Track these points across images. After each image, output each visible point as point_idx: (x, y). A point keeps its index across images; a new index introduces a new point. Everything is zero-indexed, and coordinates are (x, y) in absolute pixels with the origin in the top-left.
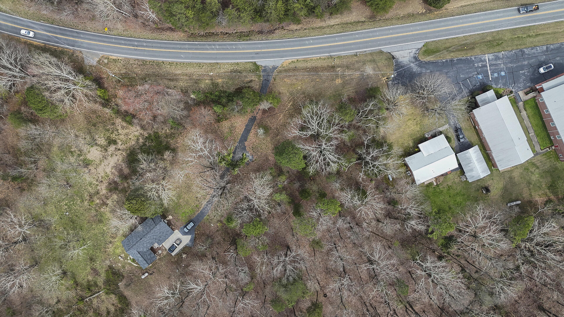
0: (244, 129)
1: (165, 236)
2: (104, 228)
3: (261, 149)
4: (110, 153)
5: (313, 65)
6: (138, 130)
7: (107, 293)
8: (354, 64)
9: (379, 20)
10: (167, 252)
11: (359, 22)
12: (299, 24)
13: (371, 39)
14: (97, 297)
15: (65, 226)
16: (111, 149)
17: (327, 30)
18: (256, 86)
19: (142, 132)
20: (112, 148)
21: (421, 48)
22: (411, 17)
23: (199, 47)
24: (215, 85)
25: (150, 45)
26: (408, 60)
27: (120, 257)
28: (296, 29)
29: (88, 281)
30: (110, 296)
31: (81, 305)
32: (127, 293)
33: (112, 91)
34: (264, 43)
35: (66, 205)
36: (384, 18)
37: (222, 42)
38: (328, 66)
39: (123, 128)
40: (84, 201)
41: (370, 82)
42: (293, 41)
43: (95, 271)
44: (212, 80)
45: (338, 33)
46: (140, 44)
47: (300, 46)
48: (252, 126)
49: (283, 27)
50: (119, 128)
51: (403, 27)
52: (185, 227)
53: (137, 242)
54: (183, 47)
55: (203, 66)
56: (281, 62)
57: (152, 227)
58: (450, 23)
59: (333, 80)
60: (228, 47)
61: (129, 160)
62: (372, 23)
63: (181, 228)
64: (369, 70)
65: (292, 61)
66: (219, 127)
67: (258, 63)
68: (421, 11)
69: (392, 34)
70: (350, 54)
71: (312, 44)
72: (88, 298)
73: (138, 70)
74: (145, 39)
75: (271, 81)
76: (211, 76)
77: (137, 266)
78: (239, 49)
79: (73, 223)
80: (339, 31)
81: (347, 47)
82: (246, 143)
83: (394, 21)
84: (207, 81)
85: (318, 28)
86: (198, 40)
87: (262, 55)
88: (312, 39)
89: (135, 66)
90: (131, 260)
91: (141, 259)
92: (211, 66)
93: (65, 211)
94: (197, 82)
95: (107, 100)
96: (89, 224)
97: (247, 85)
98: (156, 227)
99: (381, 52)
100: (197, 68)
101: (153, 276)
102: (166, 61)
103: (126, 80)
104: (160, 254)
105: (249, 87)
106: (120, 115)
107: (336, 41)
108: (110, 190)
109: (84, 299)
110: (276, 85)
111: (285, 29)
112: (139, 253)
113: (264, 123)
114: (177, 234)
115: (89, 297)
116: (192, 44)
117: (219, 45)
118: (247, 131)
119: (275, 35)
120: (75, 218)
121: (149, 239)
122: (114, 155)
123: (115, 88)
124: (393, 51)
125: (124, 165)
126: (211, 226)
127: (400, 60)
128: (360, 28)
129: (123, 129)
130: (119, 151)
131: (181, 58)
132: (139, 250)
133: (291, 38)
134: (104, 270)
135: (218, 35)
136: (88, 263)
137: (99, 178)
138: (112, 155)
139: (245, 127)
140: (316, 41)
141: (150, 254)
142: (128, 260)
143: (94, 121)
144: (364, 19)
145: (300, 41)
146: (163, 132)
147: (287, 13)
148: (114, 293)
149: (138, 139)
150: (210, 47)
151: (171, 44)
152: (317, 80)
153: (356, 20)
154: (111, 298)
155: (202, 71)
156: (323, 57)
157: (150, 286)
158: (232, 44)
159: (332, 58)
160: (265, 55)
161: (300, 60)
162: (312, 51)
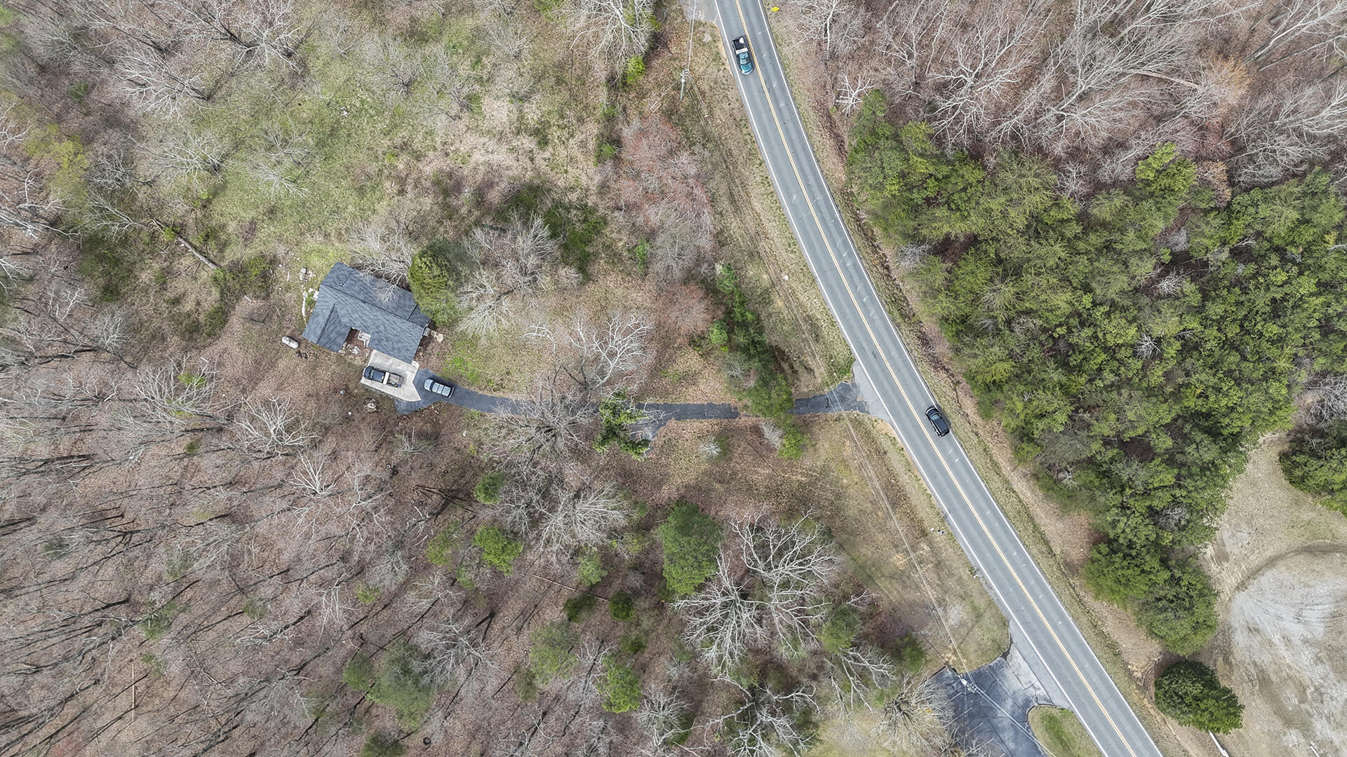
0: (700, 403)
1: (393, 349)
2: (350, 207)
3: (675, 460)
4: (515, 143)
5: (908, 488)
6: (592, 179)
7: (215, 279)
8: (951, 575)
9: (1070, 585)
10: (362, 368)
11: (1047, 543)
12: (982, 415)
13: (1023, 587)
14: (198, 262)
15: (317, 121)
16: (524, 142)
17: (997, 484)
18: (806, 386)
19: (593, 189)
20: (528, 142)
21: (1053, 706)
22: (1113, 651)
23: (831, 223)
24: (766, 298)
25: (787, 117)
26: (1016, 689)
27: (303, 271)
28: (967, 415)
29: (223, 227)
30: (213, 289)
31: (165, 236)
32: (236, 322)
33: (648, 82)
34: (905, 360)
35: (362, 102)
36: (1082, 594)
37: (865, 268)
38: (921, 521)
39: (583, 144)
40: (388, 137)
41: (930, 630)
43: (250, 232)
44: (773, 285)
45: (1002, 508)
46: (778, 93)
48: (716, 418)
49: (959, 382)
50: (579, 137)
51: (1081, 645)
52: (435, 380)
53: (352, 296)
54: (815, 189)
55: (792, 252)
56: (881, 416)
57: (399, 313)
58: (1139, 744)
59: (896, 546)
60: (860, 287)
61: (518, 191)
62: (1058, 573)
63: (426, 372)
64: (956, 614)
65: (894, 438)
66: (679, 348)
67: (855, 369)
68: (1134, 668)
69: (1055, 627)
70: (969, 556)
71: (952, 465)
72: (187, 245)
73: (720, 116)
74: (794, 99)
75: (830, 414)
76: (780, 279)
77: (301, 316)
78: (867, 313)
79: (331, 135)
80: (1008, 508)
81: (980, 542)
82: (672, 423)
83: (1084, 619)
84: (765, 276)
85: (991, 459)
86: (843, 215)
87: (876, 367)
88: (963, 460)
89: (725, 106)
90: (309, 296)
91: (322, 320)
92: (802, 269)
93: (348, 107)
94: (754, 255)
95: (625, 84)
96: (342, 169)
97: (796, 366)
98: (404, 322)
99: (1005, 623)
100: (784, 240)
101: (296, 360)
102: (768, 169)
103: (687, 101)
104: (350, 353)
105: (795, 372)
106: (606, 126)
107: (983, 515)
108: (437, 183)
109: (181, 237)
110: (827, 428)
111: (955, 390)
112: (332, 312)
113: (734, 441)
114: (411, 371)
115: (190, 244)
116: (829, 207)
117: (855, 265)
118: (700, 412)
119: (933, 374)
120: (343, 132)
121: (372, 317)
122: (516, 154)
123: (659, 86)
124: (1019, 647)
125: (503, 186)
126: (460, 431)
127: (1008, 672)
128: (1035, 551)
129: (580, 147)
130: (529, 162)
131: (789, 196)
132: (338, 308)
134: (262, 248)
135: (877, 252)
136: (261, 209)
137: (452, 145)
138: (512, 150)
139: (705, 403)
140: (962, 470)
141: (339, 334)
142: (307, 290)
143: (567, 76)
144: (1058, 552)
146: (614, 235)
147: (992, 387)
148: (222, 293)
149: (572, 189)
150: (842, 248)
151: (809, 160)
152: (880, 513)
153: (1049, 536)
154: (209, 293)
155: (783, 255)
156: (934, 502)
157: (272, 364)
158: (869, 293)
159: (942, 521)
160: (880, 373)
161: (907, 454)
162: (937, 471)
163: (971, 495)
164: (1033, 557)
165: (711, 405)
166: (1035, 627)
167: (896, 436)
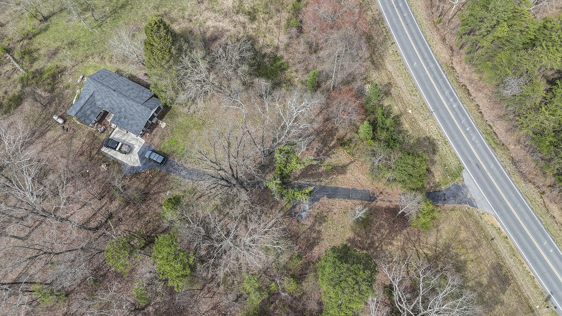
0: (346, 187)
1: (128, 125)
3: (326, 228)
4: (235, 18)
5: (514, 270)
6: (281, 42)
7: (22, 79)
10: (105, 139)
14: (15, 68)
16: (241, 18)
19: (282, 47)
20: (242, 18)
23: (440, 81)
25: (409, 21)
27: (81, 77)
28: (554, 217)
29: (37, 50)
30: (18, 85)
32: (27, 105)
34: (501, 173)
37: (466, 110)
38: (527, 299)
39: (278, 23)
42: (533, 218)
43: (54, 54)
44: (402, 114)
46: (403, 9)
47: (533, 233)
48: (358, 199)
49: (544, 192)
50: (275, 19)
52: (154, 151)
53: (108, 87)
54: (428, 60)
55: (414, 95)
56: (487, 210)
57: (137, 100)
60: (463, 121)
63: (149, 146)
66: (333, 147)
67: (464, 174)
71: (548, 254)
72: (11, 58)
74: (413, 13)
75: (446, 205)
76: (406, 111)
77: (72, 104)
78: (470, 138)
82: (325, 200)
84: (396, 108)
86: (449, 77)
87: (480, 175)
91: (83, 102)
92: (422, 106)
94: (388, 95)
98: (139, 106)
100: (409, 88)
101: (60, 132)
102: (397, 46)
106: (293, 14)
109: (9, 54)
110: (445, 215)
111: (542, 198)
112: (91, 96)
113: (373, 217)
114: (138, 143)
116: (439, 72)
117: (459, 107)
118: (348, 194)
119: (523, 185)
121: (118, 102)
122: (234, 24)
129: (275, 24)
130: (242, 28)
131: (411, 63)
132: (96, 95)
133: (535, 214)
134: (59, 63)
135: (473, 102)
136: (65, 42)
137: (195, 16)
138: (233, 21)
139: (350, 188)
141: (93, 112)
142: (80, 89)
145: (541, 230)
146: (293, 74)
148: (23, 87)
149: (268, 46)
150: (449, 96)
151: (424, 44)
154: (15, 87)
155: (407, 97)
156: (537, 283)
157: (43, 134)
158: (470, 125)
159: (546, 300)
160: (484, 180)
161: (510, 242)
162: (537, 258)
165: (354, 190)
167: (500, 227)
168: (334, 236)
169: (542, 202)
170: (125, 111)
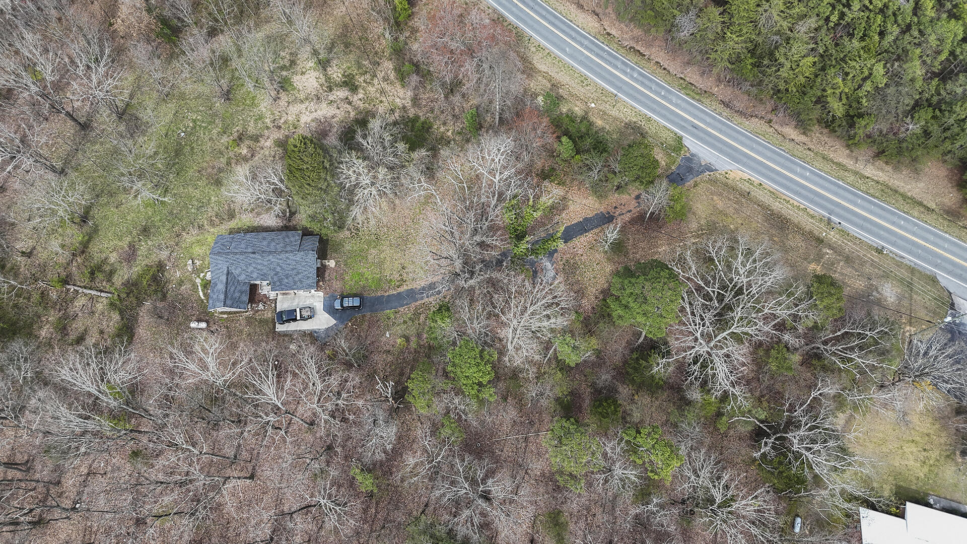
0: (576, 221)
1: (295, 283)
2: (212, 198)
3: (581, 275)
4: (331, 98)
5: (784, 212)
6: (404, 99)
7: (111, 304)
8: (863, 263)
9: (962, 227)
10: (273, 318)
11: (920, 204)
12: (804, 133)
13: (928, 245)
14: (92, 298)
15: (160, 151)
16: (338, 94)
17: (850, 177)
19: (409, 105)
20: (342, 93)
23: (605, 55)
24: (587, 122)
27: (190, 262)
28: (793, 140)
29: (105, 261)
30: (112, 313)
31: (54, 290)
32: (143, 331)
33: (416, 23)
34: (720, 121)
35: (194, 121)
37: (649, 73)
38: (811, 232)
39: (386, 79)
40: (226, 136)
42: (774, 152)
43: (131, 255)
44: (586, 113)
45: (867, 193)
47: (782, 166)
48: (596, 227)
49: (771, 120)
50: (380, 75)
52: (342, 298)
53: (242, 253)
54: (579, 38)
55: (587, 85)
56: (727, 167)
57: (289, 249)
59: (805, 259)
60: (654, 87)
62: (946, 223)
63: (332, 295)
64: (889, 292)
65: (749, 179)
67: (686, 143)
70: (870, 242)
71: (806, 179)
72: (76, 288)
75: (687, 184)
76: (589, 107)
77: (202, 301)
78: (671, 102)
79: (177, 155)
80: (872, 191)
81: (869, 226)
82: (563, 246)
84: (577, 109)
85: (834, 163)
86: (611, 47)
87: (702, 135)
88: (812, 172)
90: (202, 280)
91: (221, 290)
93: (184, 129)
94: (559, 99)
96: (195, 174)
98: (296, 254)
99: (934, 280)
100: (576, 81)
101: (210, 339)
102: (536, 39)
104: (257, 311)
106: (398, 57)
107: (856, 205)
109: (69, 285)
110: (692, 194)
111: (772, 127)
112: (228, 274)
115: (79, 286)
116: (597, 45)
117: (641, 74)
118: (580, 229)
119: (747, 123)
120: (186, 149)
121: (266, 263)
122: (335, 105)
124: (960, 295)
125: (335, 130)
126: (383, 334)
128: (916, 214)
129: (384, 81)
130: (348, 106)
131: (563, 51)
132: (232, 269)
133: (774, 146)
134: (146, 262)
135: (650, 62)
136: (134, 233)
137: (280, 119)
138: (331, 103)
139: (581, 220)
140: (817, 179)
141: (242, 292)
142: (199, 276)
143: (352, 41)
144: (934, 207)
145: (787, 159)
146: (442, 129)
148: (121, 313)
149: (392, 111)
150: (624, 68)
151: (564, 23)
153: (918, 197)
154: (109, 319)
155: (580, 90)
156: (812, 212)
158: (663, 88)
159: (829, 224)
160: (707, 138)
161: (766, 186)
162: (798, 189)
163: (836, 194)
164: (918, 219)
165: (586, 220)
166: (960, 272)
167: (750, 177)
168: (595, 278)
169: (774, 131)
170: (282, 269)
